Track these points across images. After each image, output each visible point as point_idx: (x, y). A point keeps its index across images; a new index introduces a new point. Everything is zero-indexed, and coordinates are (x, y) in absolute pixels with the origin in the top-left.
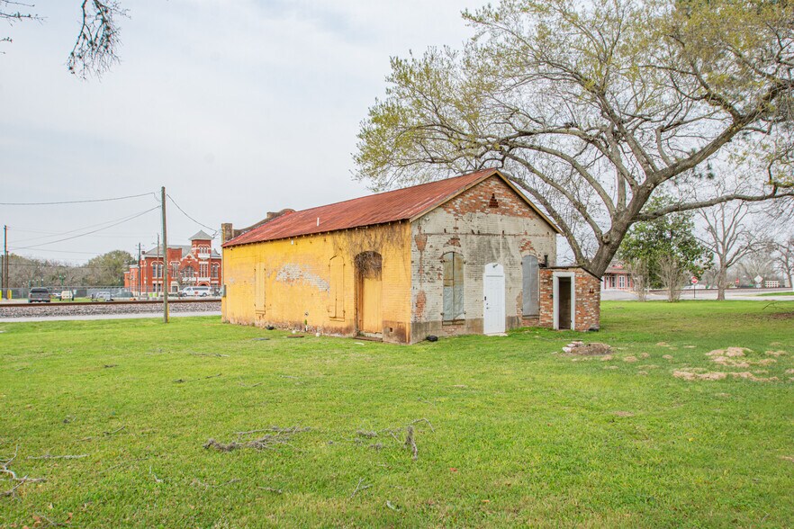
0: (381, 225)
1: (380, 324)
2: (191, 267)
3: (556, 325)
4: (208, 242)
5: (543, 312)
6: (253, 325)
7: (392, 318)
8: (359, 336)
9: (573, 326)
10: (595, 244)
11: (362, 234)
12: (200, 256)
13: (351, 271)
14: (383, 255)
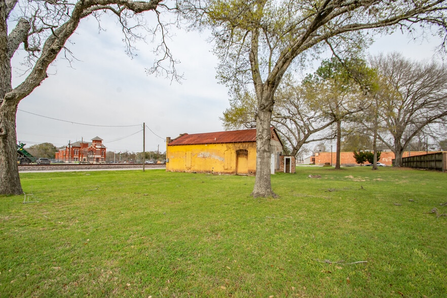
0: (249, 142)
1: (247, 171)
2: (92, 151)
3: (285, 172)
4: (100, 141)
5: (281, 168)
6: (184, 172)
7: (252, 169)
8: (237, 175)
9: (290, 172)
10: (292, 149)
11: (240, 144)
12: (97, 147)
13: (234, 155)
14: (249, 151)
